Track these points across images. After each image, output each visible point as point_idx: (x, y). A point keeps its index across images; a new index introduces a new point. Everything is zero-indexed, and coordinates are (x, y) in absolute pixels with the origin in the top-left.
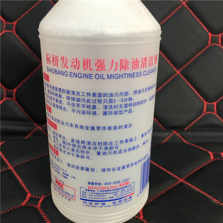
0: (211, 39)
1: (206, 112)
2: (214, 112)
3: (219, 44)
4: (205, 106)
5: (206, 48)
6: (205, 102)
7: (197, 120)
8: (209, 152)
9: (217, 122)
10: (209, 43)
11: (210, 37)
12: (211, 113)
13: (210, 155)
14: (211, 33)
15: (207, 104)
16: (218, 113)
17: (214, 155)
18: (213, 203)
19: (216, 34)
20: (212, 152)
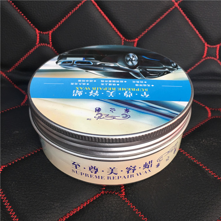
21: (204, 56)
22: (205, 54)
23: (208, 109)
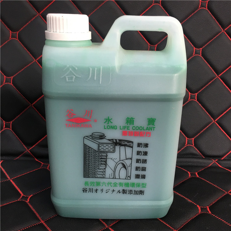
0: (191, 97)
1: (187, 144)
2: (193, 145)
3: (195, 100)
4: (187, 140)
5: (187, 102)
6: (186, 138)
7: (181, 150)
8: (188, 172)
9: (195, 152)
10: (189, 99)
11: (190, 95)
12: (191, 145)
13: (188, 174)
14: (190, 93)
15: (188, 139)
16: (195, 146)
17: (191, 174)
18: (188, 202)
19: (193, 93)
20: (190, 172)
21: (186, 144)
22: (186, 143)
23: (189, 172)
